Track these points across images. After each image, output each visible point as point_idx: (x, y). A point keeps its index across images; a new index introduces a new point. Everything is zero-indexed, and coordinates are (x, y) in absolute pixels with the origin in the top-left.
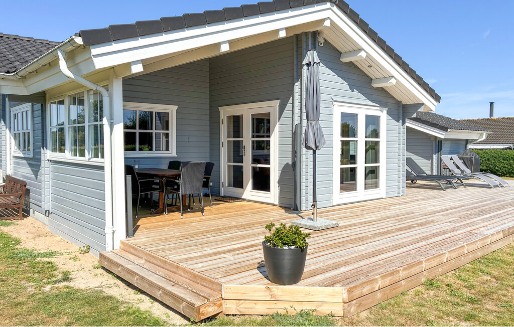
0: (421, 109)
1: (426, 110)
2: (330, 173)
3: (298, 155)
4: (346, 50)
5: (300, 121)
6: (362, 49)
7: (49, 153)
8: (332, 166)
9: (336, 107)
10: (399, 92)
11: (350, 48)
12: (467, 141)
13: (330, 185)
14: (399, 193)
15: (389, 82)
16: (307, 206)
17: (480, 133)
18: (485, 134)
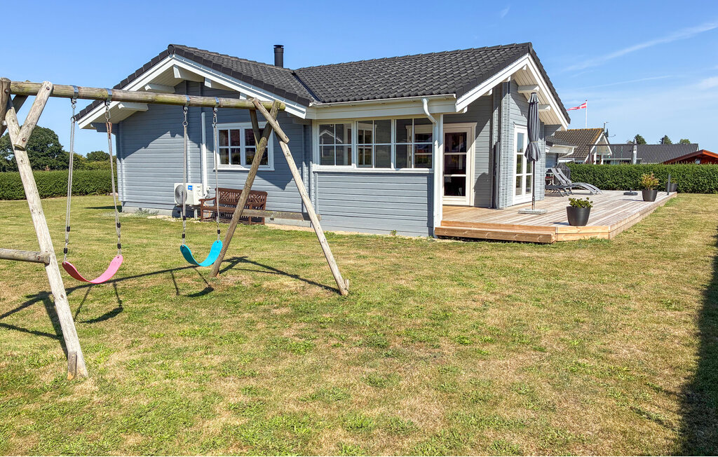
0: (559, 130)
1: (563, 130)
3: (497, 166)
4: (524, 84)
5: (499, 140)
6: (538, 84)
7: (317, 166)
8: (512, 175)
9: (516, 129)
10: (547, 115)
11: (527, 83)
12: (557, 155)
13: (511, 189)
14: (540, 198)
15: (545, 108)
16: (503, 205)
17: (570, 148)
18: (573, 149)
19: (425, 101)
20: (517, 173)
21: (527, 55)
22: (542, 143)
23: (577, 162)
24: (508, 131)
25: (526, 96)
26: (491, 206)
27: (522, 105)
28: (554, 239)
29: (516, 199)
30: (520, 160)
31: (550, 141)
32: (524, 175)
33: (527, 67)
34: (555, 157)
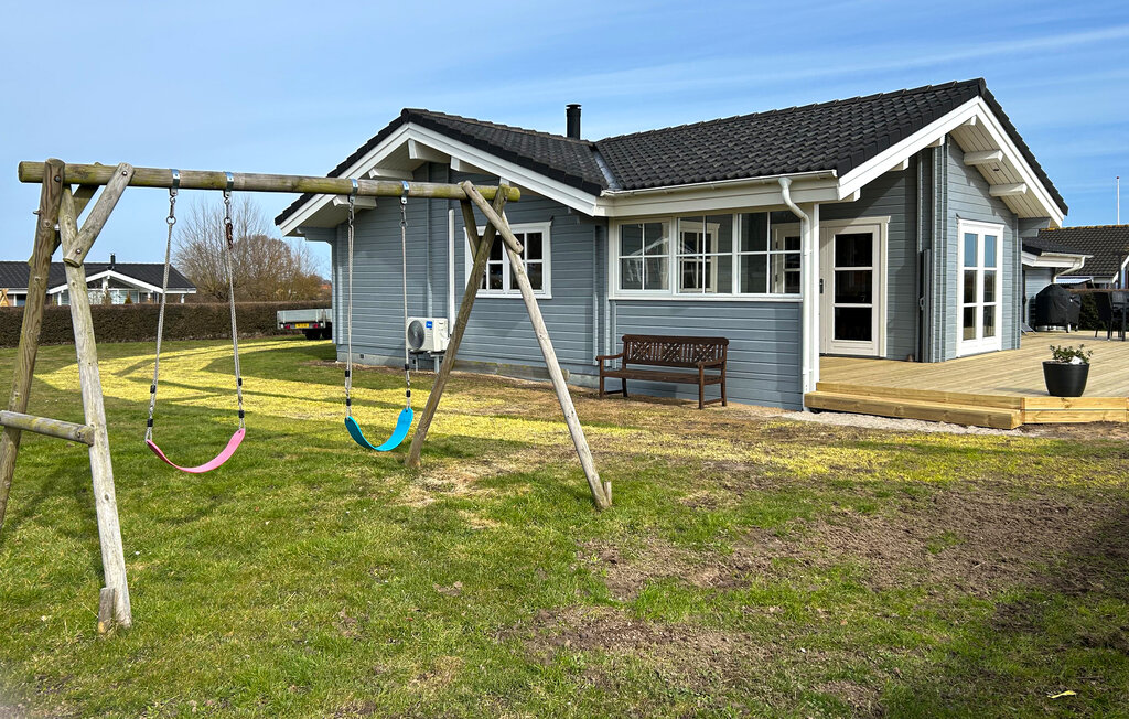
0: (1046, 226)
1: (1054, 226)
2: (954, 313)
4: (973, 149)
5: (929, 245)
6: (1000, 149)
7: (615, 291)
8: (954, 304)
9: (960, 226)
10: (1021, 202)
11: (980, 148)
12: (1054, 271)
13: (954, 329)
14: (1013, 345)
15: (1016, 189)
16: (937, 357)
17: (1077, 258)
18: (1083, 258)
19: (785, 182)
20: (966, 301)
21: (978, 100)
22: (1014, 249)
23: (1097, 282)
24: (945, 229)
25: (980, 169)
26: (917, 359)
27: (972, 184)
28: (1018, 423)
29: (963, 347)
30: (970, 279)
31: (1037, 246)
32: (979, 304)
33: (978, 120)
34: (1048, 273)
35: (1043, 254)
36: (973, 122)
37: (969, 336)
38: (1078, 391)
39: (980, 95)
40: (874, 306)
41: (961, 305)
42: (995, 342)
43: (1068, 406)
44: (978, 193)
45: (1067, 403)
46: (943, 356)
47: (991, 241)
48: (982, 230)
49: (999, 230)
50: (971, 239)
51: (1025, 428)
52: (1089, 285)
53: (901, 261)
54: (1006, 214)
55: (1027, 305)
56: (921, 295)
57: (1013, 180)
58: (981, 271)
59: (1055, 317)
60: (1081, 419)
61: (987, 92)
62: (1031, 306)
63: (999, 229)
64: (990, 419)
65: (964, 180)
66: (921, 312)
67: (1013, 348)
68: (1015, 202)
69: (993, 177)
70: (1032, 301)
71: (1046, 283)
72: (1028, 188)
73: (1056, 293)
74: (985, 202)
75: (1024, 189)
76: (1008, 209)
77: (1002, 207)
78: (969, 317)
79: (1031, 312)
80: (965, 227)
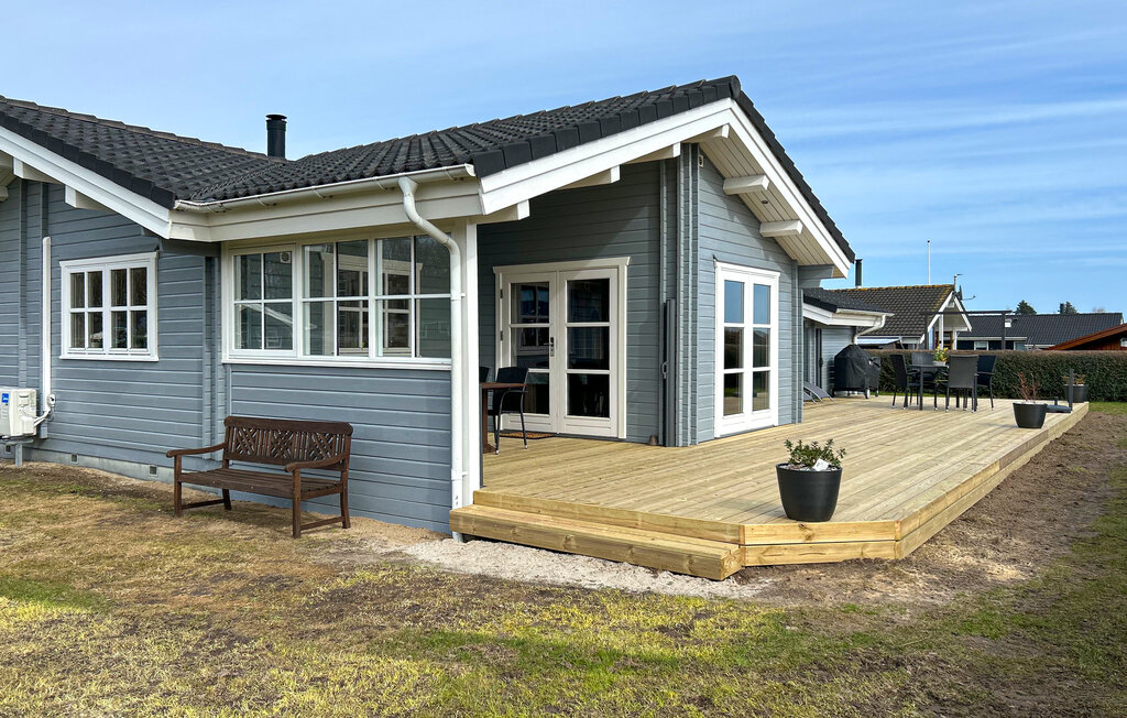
1: (837, 275)
2: (711, 381)
3: (671, 352)
4: (733, 173)
5: (674, 295)
6: (764, 174)
7: (230, 350)
8: (711, 370)
9: (718, 271)
10: (798, 242)
11: (742, 172)
12: (854, 330)
13: (711, 403)
14: (794, 419)
15: (789, 228)
16: (685, 440)
17: (877, 317)
18: (884, 317)
19: (407, 185)
20: (727, 366)
21: (728, 103)
22: (793, 302)
23: (906, 342)
24: (695, 274)
25: (746, 200)
26: (661, 442)
27: (736, 219)
28: (733, 566)
29: (724, 425)
30: (733, 338)
31: (832, 302)
32: (747, 370)
33: (731, 130)
34: (849, 332)
35: (838, 310)
36: (725, 133)
37: (733, 407)
38: (825, 513)
39: (733, 98)
40: (611, 372)
41: (720, 371)
42: (770, 416)
43: (809, 537)
44: (745, 230)
45: (808, 532)
46: (694, 438)
47: (762, 291)
48: (751, 278)
49: (772, 279)
50: (735, 290)
51: (743, 575)
52: (898, 345)
53: (644, 315)
54: (782, 259)
55: (824, 368)
56: (665, 360)
57: (785, 217)
58: (748, 328)
59: (853, 381)
60: (831, 555)
61: (742, 94)
62: (830, 369)
63: (773, 277)
64: (691, 562)
65: (725, 213)
66: (665, 381)
67: (793, 423)
68: (791, 244)
69: (762, 211)
70: (830, 363)
71: (846, 343)
72: (804, 227)
73: (854, 355)
74: (755, 242)
75: (799, 227)
76: (787, 254)
77: (778, 251)
78: (732, 383)
79: (830, 375)
80: (724, 273)
